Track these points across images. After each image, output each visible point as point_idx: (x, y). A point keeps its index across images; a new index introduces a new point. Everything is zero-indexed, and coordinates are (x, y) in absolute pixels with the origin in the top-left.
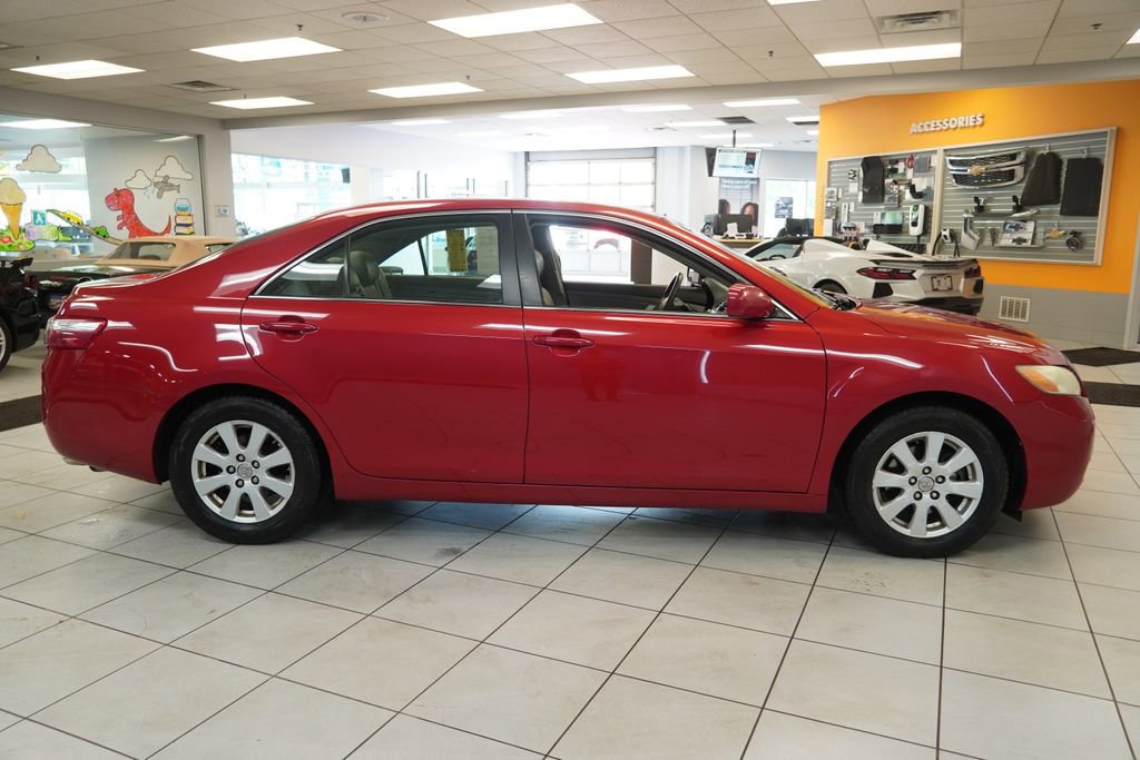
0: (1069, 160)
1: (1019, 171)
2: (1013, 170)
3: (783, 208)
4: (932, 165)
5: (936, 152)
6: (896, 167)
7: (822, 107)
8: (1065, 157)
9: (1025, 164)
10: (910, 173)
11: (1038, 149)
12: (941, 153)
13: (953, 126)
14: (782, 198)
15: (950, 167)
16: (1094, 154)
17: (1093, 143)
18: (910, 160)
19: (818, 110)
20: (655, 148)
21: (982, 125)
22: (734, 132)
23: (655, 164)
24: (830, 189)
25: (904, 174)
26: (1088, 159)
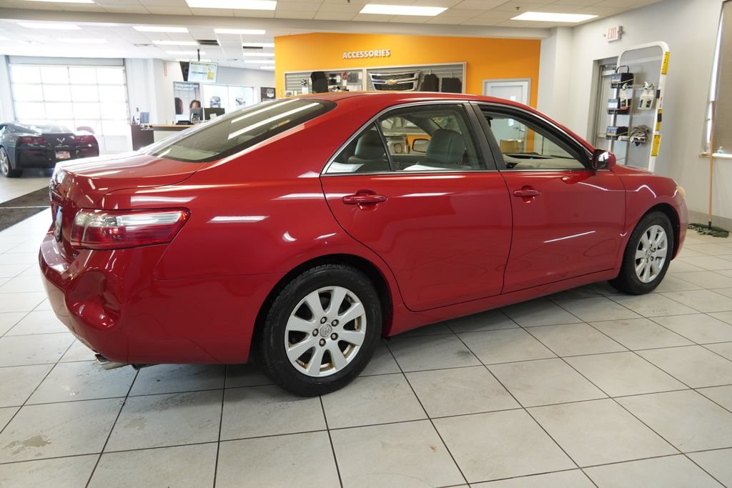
0: (443, 79)
1: (415, 84)
2: (412, 83)
3: (215, 104)
4: (359, 78)
5: (361, 70)
6: (334, 78)
7: (275, 38)
8: (440, 78)
9: (418, 79)
10: (345, 83)
11: (425, 71)
12: (365, 71)
13: (372, 55)
14: (213, 97)
15: (372, 79)
16: (456, 76)
17: (455, 70)
18: (345, 75)
19: (273, 40)
20: (124, 59)
21: (389, 56)
22: (198, 50)
23: (125, 71)
24: (288, 91)
25: (341, 83)
26: (453, 79)
